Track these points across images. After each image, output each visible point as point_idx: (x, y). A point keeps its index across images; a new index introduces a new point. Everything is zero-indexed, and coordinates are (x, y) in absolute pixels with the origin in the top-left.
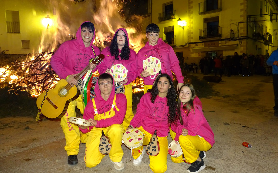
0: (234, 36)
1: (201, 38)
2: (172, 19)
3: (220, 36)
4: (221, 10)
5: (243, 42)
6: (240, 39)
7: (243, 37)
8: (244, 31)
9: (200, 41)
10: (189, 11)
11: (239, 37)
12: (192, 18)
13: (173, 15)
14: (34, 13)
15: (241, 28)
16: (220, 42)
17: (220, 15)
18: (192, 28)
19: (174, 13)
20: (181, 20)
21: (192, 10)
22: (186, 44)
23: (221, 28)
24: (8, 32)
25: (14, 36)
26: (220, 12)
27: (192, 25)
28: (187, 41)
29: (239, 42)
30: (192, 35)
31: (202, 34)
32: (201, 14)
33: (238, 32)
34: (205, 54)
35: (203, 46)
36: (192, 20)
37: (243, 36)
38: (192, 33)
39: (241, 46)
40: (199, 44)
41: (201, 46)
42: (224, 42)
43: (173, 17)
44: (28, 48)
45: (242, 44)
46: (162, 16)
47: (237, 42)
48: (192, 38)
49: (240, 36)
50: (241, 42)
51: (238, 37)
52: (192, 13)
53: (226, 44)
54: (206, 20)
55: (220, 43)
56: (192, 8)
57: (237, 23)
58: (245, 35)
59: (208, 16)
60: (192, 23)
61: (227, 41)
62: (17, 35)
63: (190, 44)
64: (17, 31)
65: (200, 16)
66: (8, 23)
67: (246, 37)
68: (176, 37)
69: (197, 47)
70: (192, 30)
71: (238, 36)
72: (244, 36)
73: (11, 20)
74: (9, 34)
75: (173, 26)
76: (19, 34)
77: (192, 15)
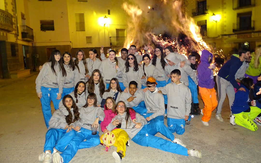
1: (234, 30)
2: (206, 14)
3: (254, 28)
4: (254, 5)
9: (233, 33)
10: (223, 6)
12: (225, 13)
13: (207, 10)
14: (95, 13)
16: (253, 34)
17: (253, 10)
18: (226, 21)
19: (207, 9)
20: (215, 15)
21: (225, 6)
22: (219, 36)
23: (254, 21)
24: (77, 31)
25: (81, 33)
26: (254, 8)
27: (225, 19)
28: (220, 33)
30: (225, 28)
31: (236, 27)
32: (234, 9)
34: (238, 45)
35: (236, 38)
36: (225, 15)
38: (225, 26)
40: (231, 36)
41: (234, 37)
42: (257, 34)
43: (207, 12)
44: (90, 43)
46: (195, 11)
48: (225, 31)
52: (225, 8)
53: (259, 35)
54: (239, 15)
56: (225, 4)
59: (241, 11)
60: (225, 17)
62: (83, 32)
63: (223, 36)
64: (83, 30)
65: (234, 11)
66: (77, 23)
68: (209, 30)
69: (230, 38)
70: (225, 24)
73: (78, 21)
74: (78, 32)
75: (206, 20)
76: (84, 32)
77: (225, 10)
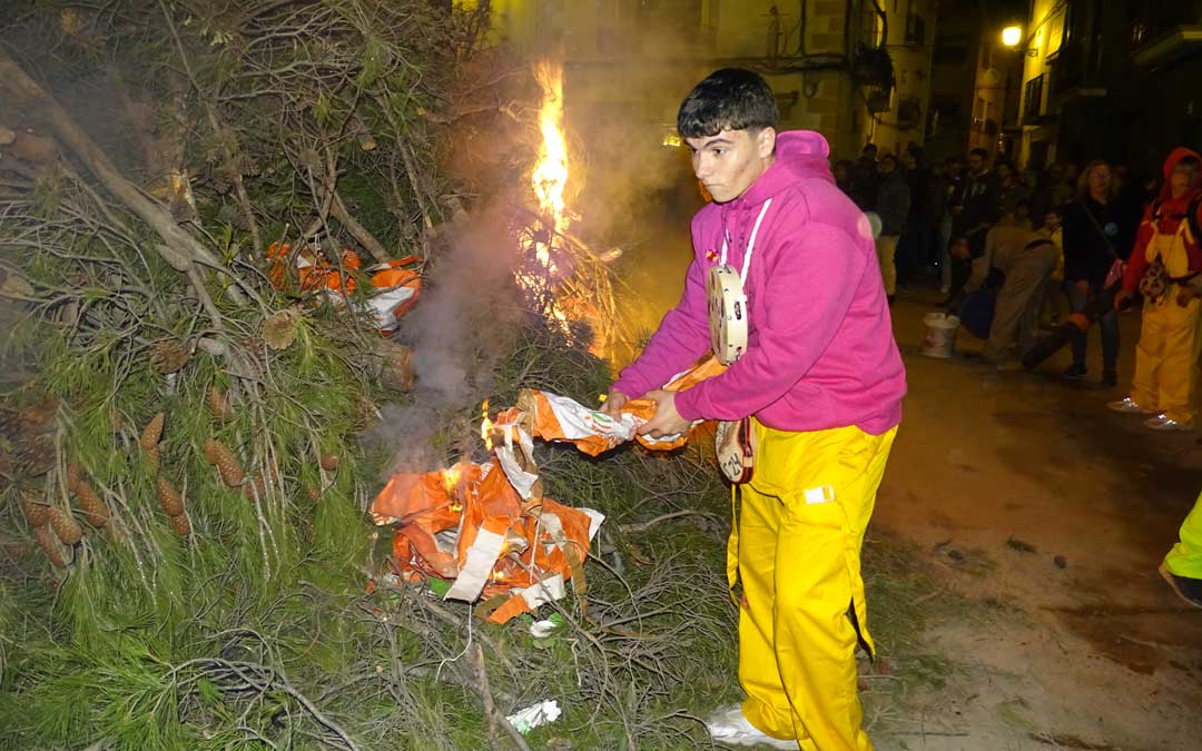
0: (780, 48)
5: (821, 86)
6: (811, 68)
7: (823, 60)
8: (831, 25)
11: (806, 56)
15: (821, 9)
29: (805, 83)
33: (803, 29)
37: (824, 51)
45: (818, 95)
47: (791, 82)
49: (809, 51)
50: (815, 86)
51: (799, 55)
58: (839, 49)
67: (838, 60)
71: (802, 48)
72: (829, 55)
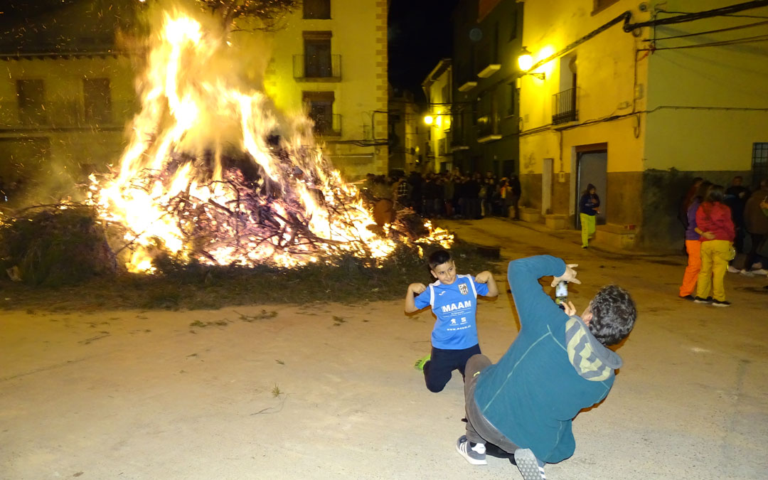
0: (367, 138)
3: (338, 133)
4: (339, 79)
5: (381, 150)
6: (377, 144)
7: (381, 141)
8: (383, 128)
11: (375, 140)
15: (379, 123)
17: (337, 88)
26: (338, 85)
29: (376, 149)
32: (299, 79)
33: (373, 130)
37: (381, 138)
39: (379, 158)
42: (346, 146)
45: (381, 154)
47: (371, 149)
49: (376, 138)
51: (373, 140)
53: (350, 151)
54: (307, 95)
55: (338, 149)
57: (372, 113)
58: (386, 137)
61: (353, 146)
67: (387, 141)
71: (373, 137)
72: (383, 139)
